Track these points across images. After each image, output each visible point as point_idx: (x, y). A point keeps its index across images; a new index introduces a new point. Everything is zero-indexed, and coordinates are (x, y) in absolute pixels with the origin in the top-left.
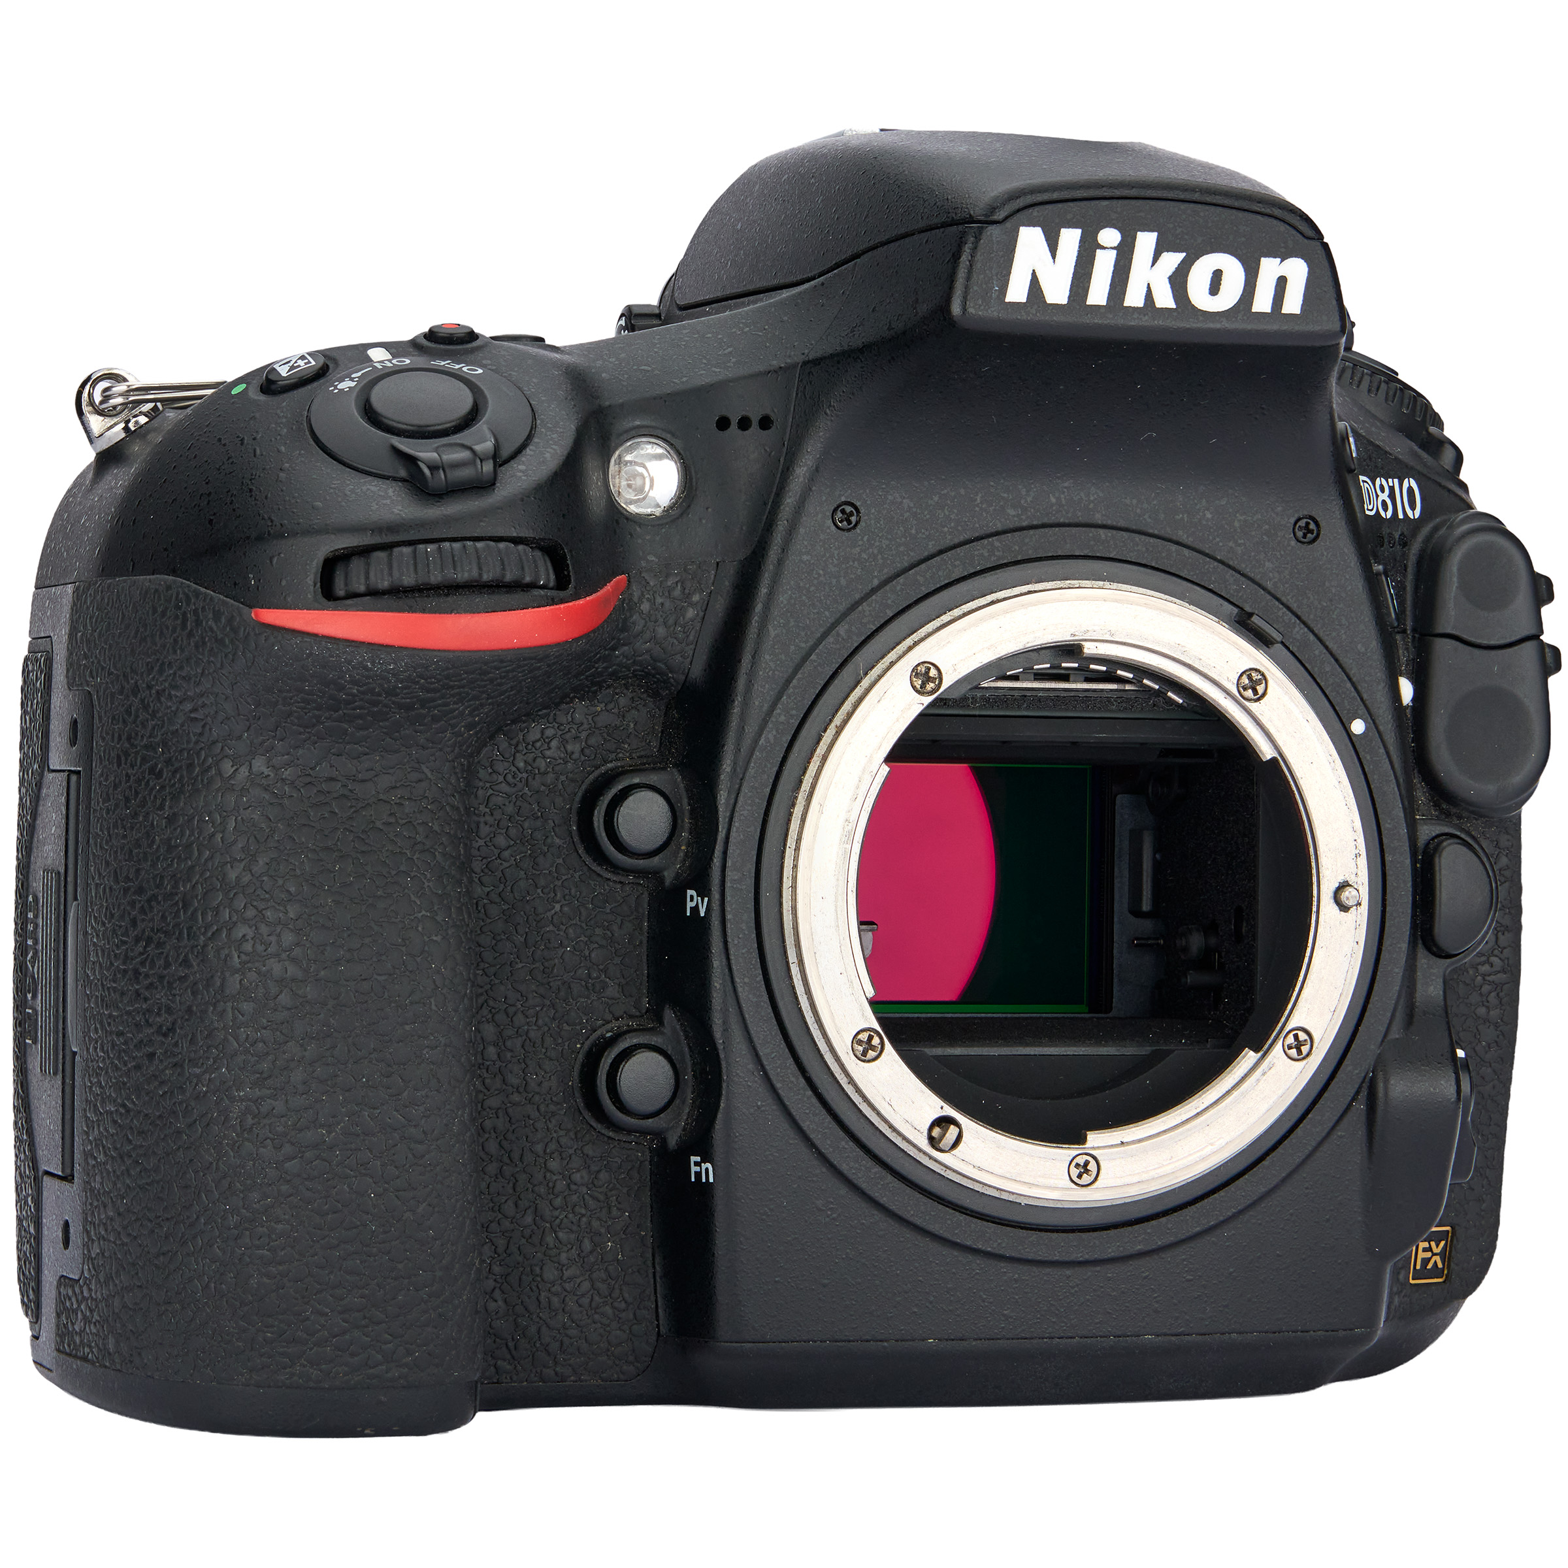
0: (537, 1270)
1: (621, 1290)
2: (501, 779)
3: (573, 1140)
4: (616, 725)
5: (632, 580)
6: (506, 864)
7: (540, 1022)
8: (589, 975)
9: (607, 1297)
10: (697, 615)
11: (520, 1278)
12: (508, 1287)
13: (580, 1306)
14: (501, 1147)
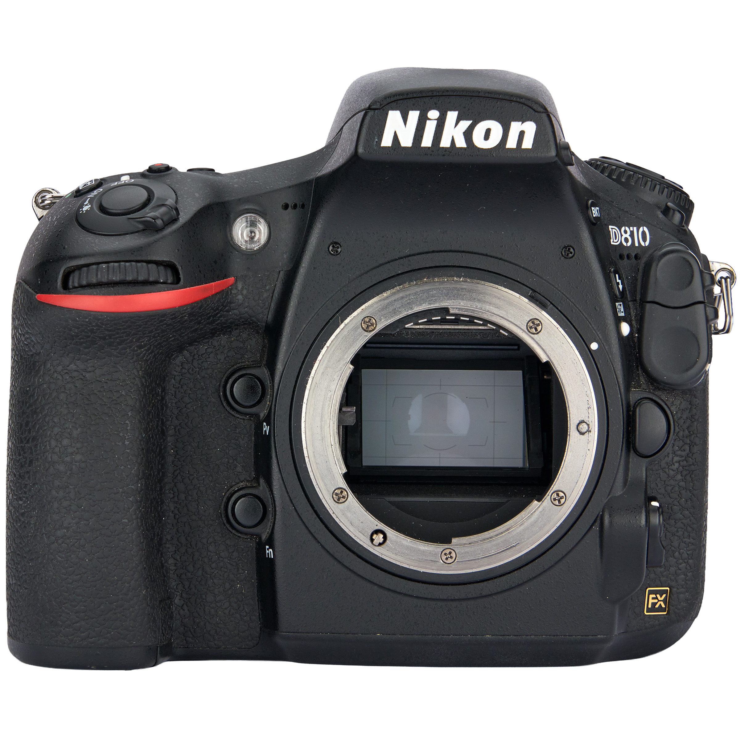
0: (204, 597)
1: (244, 607)
2: (186, 371)
3: (221, 537)
4: (241, 347)
5: (238, 279)
6: (188, 410)
7: (205, 483)
8: (228, 462)
9: (237, 610)
10: (269, 295)
11: (196, 600)
12: (190, 604)
13: (224, 614)
14: (187, 539)
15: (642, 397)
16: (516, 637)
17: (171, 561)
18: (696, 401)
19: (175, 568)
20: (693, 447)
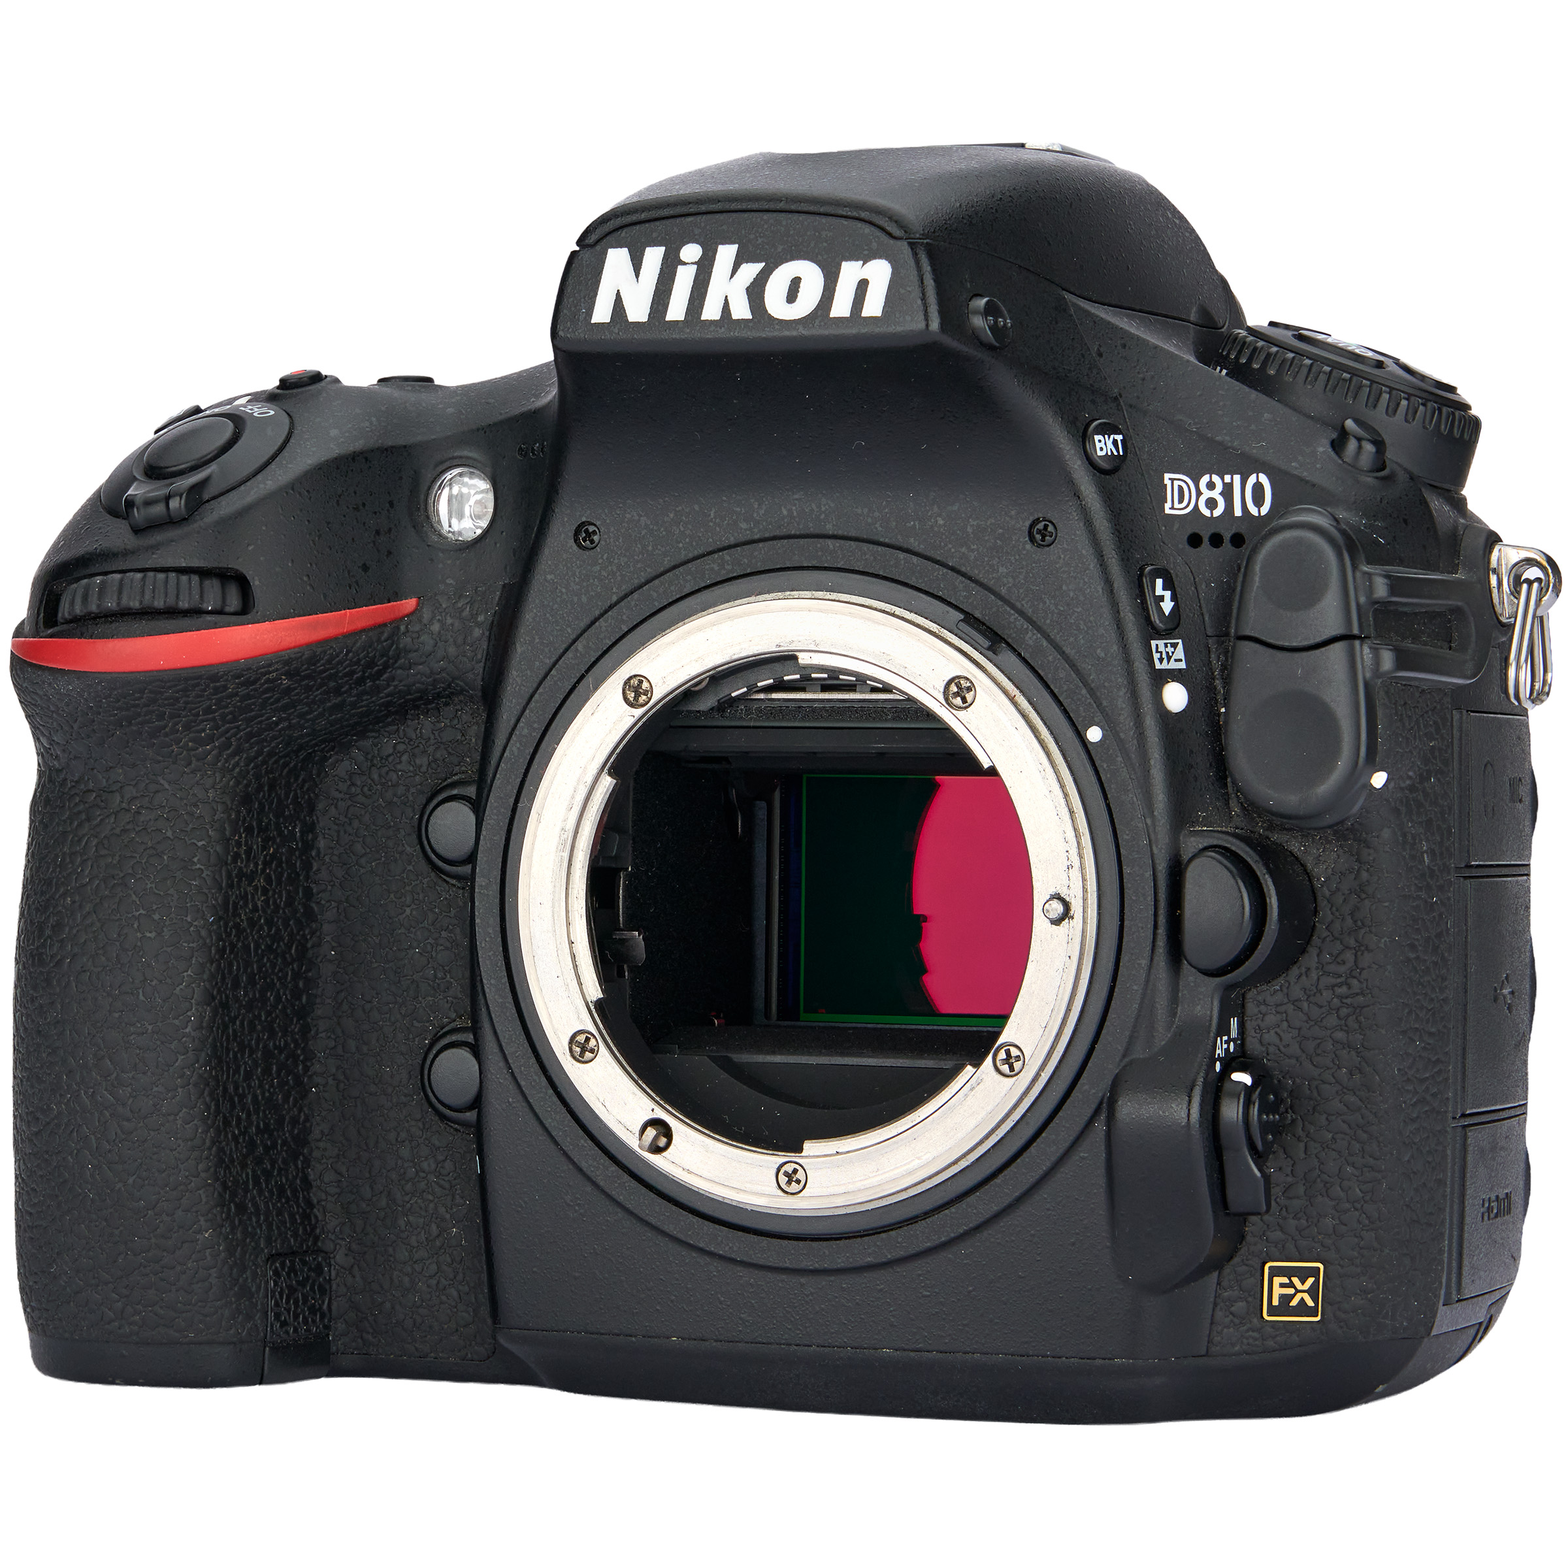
0: (390, 1250)
1: (464, 1274)
2: (359, 790)
3: (422, 1130)
4: (458, 740)
5: (423, 602)
6: (362, 871)
7: (393, 1019)
9: (452, 1280)
10: (483, 633)
11: (375, 1258)
12: (365, 1265)
13: (428, 1286)
14: (359, 1132)
15: (1205, 844)
16: (944, 1354)
17: (329, 1176)
18: (1369, 854)
19: (338, 1190)
20: (1362, 954)
